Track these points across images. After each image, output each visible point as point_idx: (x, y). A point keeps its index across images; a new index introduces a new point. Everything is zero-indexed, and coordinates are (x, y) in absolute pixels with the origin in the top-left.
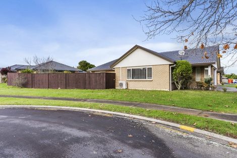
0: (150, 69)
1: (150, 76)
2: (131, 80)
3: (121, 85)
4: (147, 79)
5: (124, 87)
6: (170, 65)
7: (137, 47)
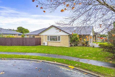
0: (59, 37)
1: (59, 40)
2: (50, 41)
3: (44, 43)
4: (58, 41)
5: (46, 44)
6: (69, 35)
7: (52, 26)
